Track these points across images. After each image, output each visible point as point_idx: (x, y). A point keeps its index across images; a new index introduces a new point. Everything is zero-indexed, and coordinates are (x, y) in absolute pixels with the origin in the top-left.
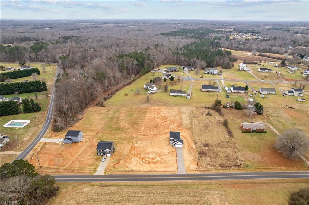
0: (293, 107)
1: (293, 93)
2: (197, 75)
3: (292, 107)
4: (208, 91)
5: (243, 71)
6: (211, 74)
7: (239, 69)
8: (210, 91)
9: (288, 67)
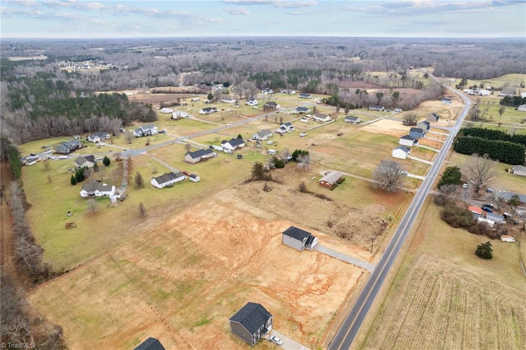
0: (315, 144)
1: (285, 129)
2: (130, 143)
3: (313, 145)
4: (202, 160)
5: (180, 119)
6: (148, 135)
7: (172, 118)
8: (206, 159)
9: (224, 101)
